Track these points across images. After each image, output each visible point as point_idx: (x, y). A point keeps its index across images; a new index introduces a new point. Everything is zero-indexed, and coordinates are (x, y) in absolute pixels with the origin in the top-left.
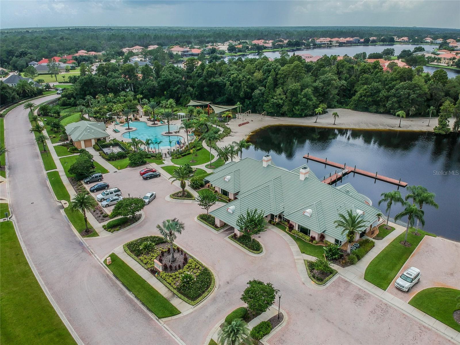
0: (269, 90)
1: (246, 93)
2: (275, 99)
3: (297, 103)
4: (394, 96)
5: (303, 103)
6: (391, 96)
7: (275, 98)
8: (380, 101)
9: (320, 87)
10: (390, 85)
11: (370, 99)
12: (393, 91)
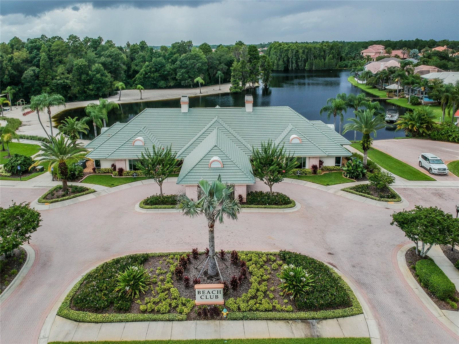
0: (46, 70)
1: (11, 76)
2: (59, 80)
3: (89, 81)
4: (181, 67)
5: (99, 80)
6: (177, 68)
7: (58, 78)
8: (168, 75)
9: (109, 62)
10: (172, 58)
11: (157, 74)
12: (178, 62)
